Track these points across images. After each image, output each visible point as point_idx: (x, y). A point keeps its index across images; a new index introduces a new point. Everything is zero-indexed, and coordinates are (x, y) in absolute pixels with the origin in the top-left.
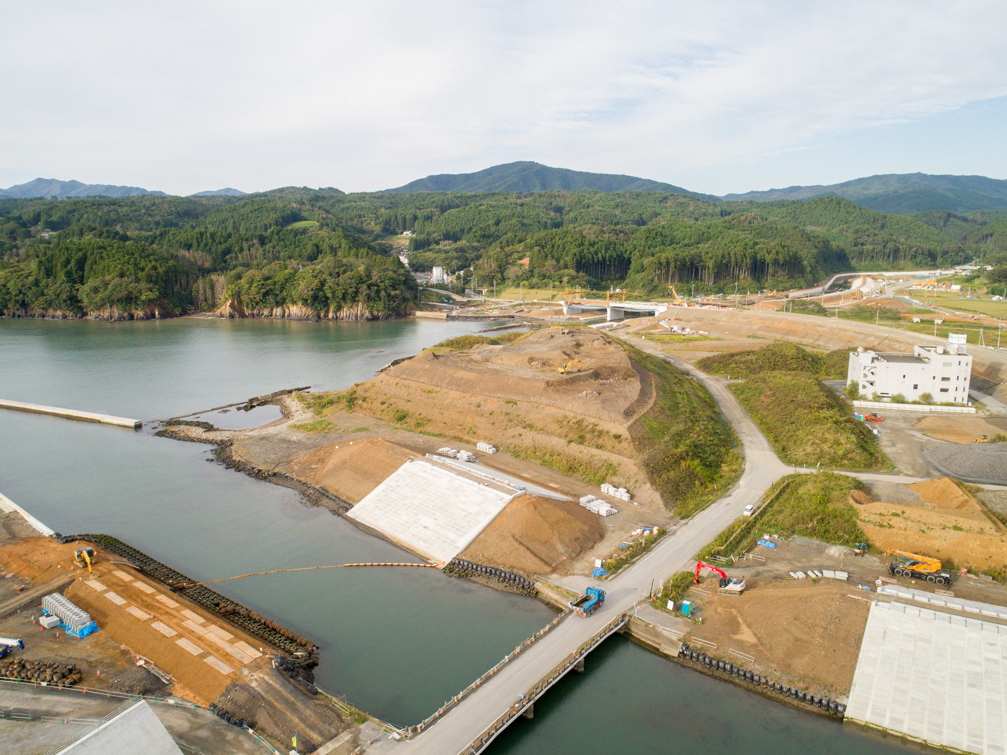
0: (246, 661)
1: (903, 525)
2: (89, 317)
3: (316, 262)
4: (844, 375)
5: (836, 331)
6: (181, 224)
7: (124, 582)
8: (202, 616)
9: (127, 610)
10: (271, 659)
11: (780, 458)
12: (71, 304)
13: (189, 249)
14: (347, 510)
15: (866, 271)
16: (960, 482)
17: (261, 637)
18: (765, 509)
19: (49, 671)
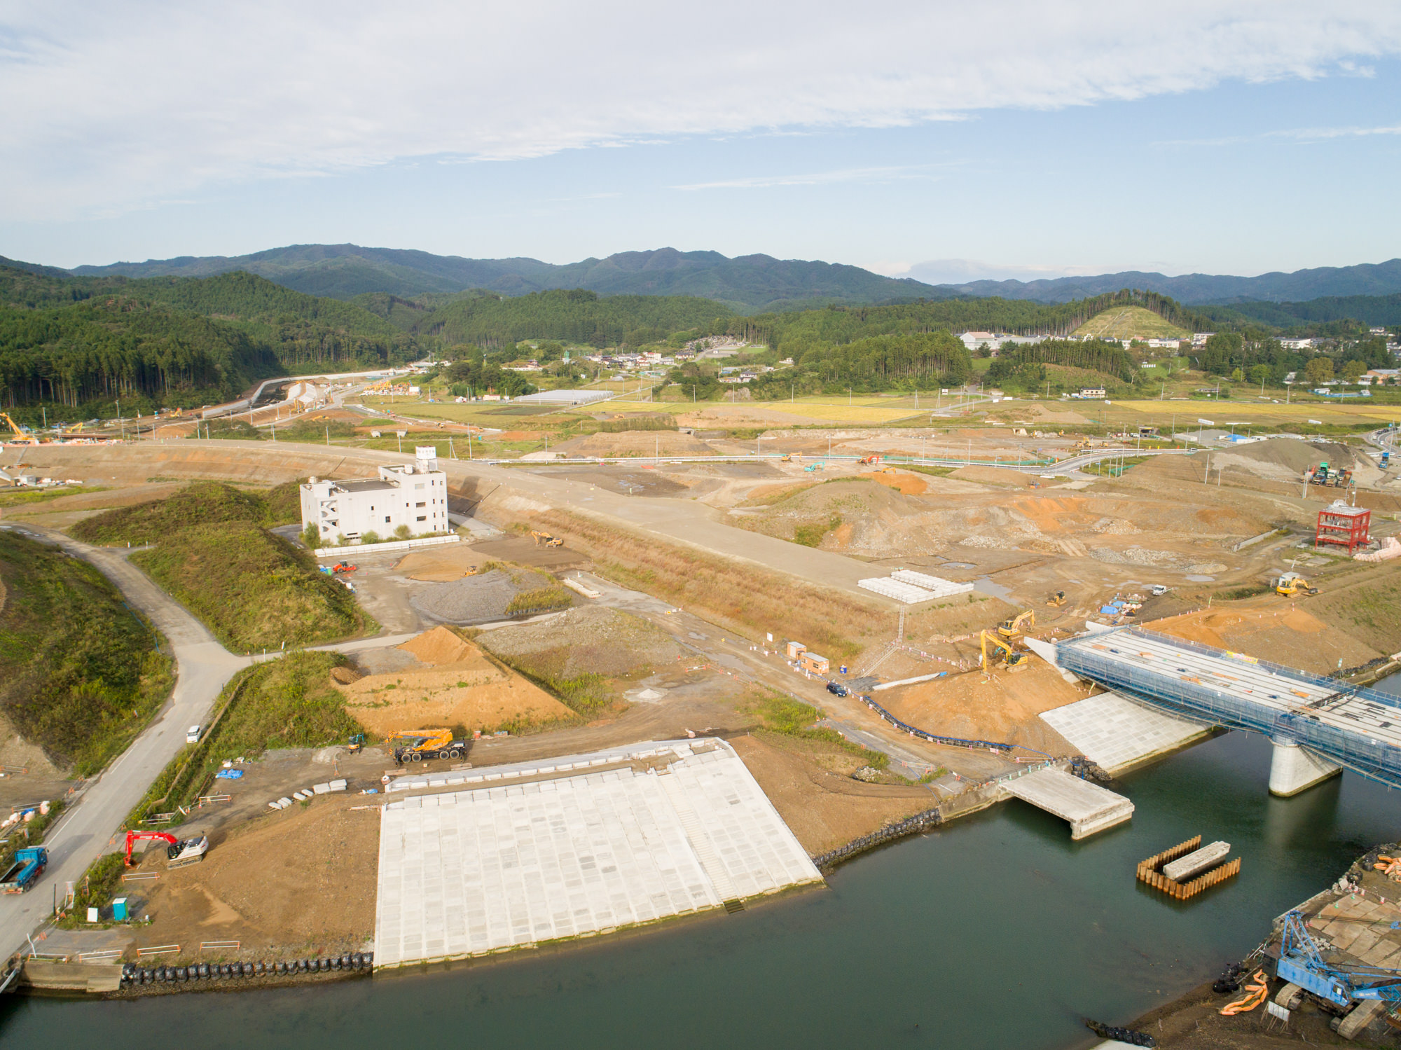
1: (401, 698)
4: (297, 517)
5: (277, 459)
11: (228, 648)
15: (303, 374)
16: (456, 628)
18: (218, 725)
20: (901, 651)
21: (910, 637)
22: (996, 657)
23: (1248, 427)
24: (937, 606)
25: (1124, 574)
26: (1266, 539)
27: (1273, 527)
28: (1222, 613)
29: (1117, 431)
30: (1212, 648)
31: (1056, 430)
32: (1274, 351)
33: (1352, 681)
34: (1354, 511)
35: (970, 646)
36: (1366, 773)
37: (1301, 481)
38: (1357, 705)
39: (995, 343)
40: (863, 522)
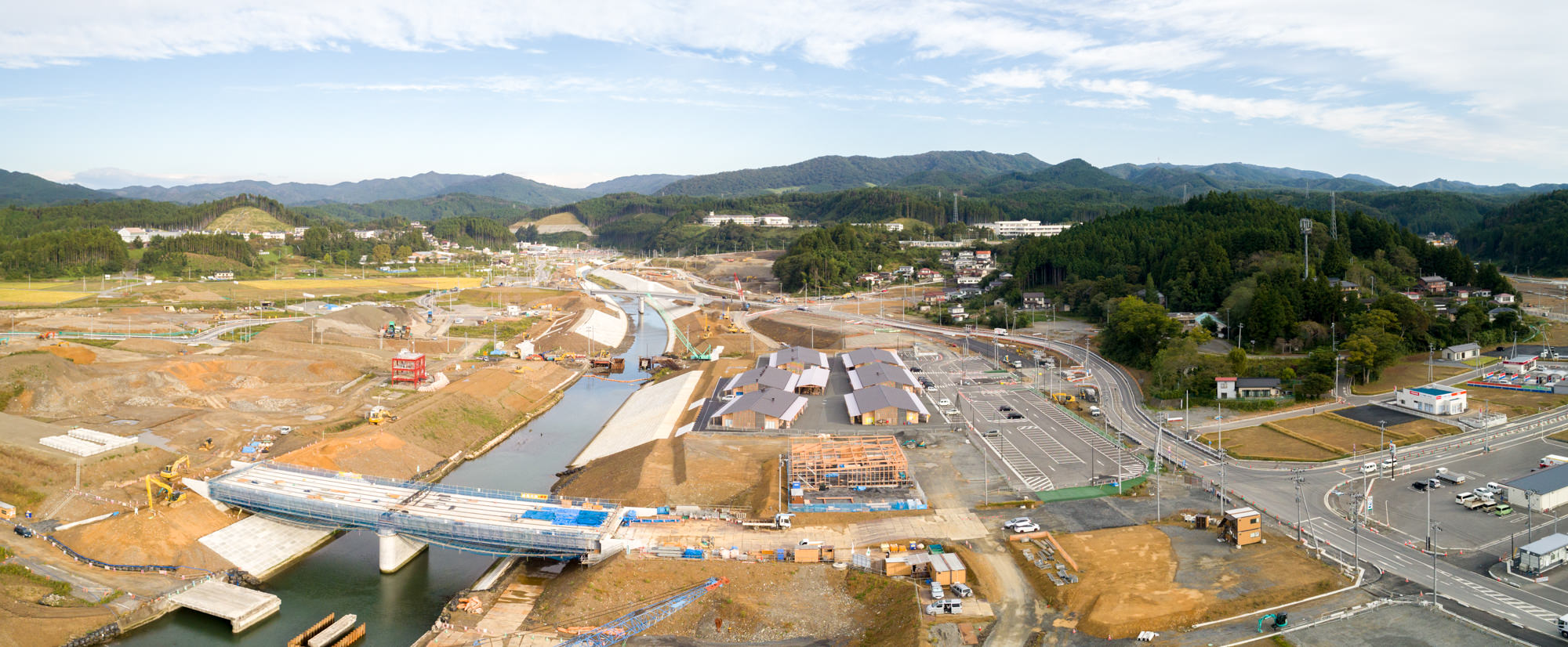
20: (79, 497)
21: (86, 484)
22: (160, 496)
23: (339, 298)
24: (109, 457)
25: (257, 420)
26: (359, 383)
27: (363, 373)
28: (332, 443)
29: (245, 306)
30: (328, 471)
31: (198, 306)
32: (350, 240)
33: (427, 480)
34: (415, 356)
35: (138, 488)
36: (443, 544)
37: (378, 336)
38: (432, 497)
39: (146, 236)
40: (43, 389)
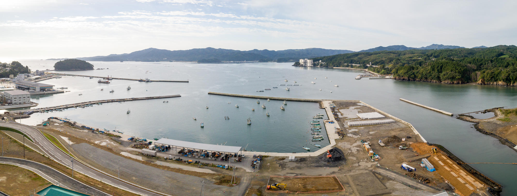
0: (478, 187)
2: (442, 83)
3: (507, 68)
6: (469, 56)
7: (444, 159)
8: (466, 173)
9: (444, 167)
10: (486, 188)
12: (438, 79)
13: (470, 64)
14: (514, 146)
17: (484, 181)
19: (421, 178)
